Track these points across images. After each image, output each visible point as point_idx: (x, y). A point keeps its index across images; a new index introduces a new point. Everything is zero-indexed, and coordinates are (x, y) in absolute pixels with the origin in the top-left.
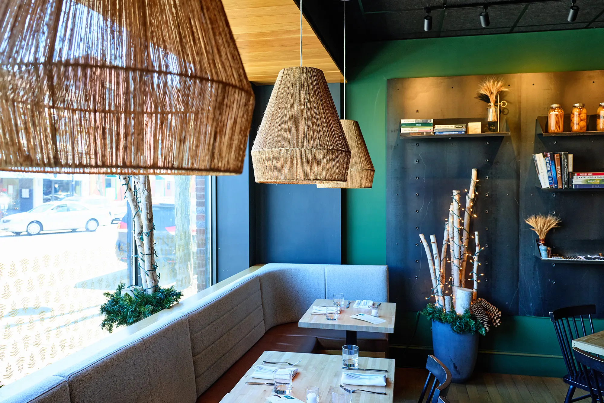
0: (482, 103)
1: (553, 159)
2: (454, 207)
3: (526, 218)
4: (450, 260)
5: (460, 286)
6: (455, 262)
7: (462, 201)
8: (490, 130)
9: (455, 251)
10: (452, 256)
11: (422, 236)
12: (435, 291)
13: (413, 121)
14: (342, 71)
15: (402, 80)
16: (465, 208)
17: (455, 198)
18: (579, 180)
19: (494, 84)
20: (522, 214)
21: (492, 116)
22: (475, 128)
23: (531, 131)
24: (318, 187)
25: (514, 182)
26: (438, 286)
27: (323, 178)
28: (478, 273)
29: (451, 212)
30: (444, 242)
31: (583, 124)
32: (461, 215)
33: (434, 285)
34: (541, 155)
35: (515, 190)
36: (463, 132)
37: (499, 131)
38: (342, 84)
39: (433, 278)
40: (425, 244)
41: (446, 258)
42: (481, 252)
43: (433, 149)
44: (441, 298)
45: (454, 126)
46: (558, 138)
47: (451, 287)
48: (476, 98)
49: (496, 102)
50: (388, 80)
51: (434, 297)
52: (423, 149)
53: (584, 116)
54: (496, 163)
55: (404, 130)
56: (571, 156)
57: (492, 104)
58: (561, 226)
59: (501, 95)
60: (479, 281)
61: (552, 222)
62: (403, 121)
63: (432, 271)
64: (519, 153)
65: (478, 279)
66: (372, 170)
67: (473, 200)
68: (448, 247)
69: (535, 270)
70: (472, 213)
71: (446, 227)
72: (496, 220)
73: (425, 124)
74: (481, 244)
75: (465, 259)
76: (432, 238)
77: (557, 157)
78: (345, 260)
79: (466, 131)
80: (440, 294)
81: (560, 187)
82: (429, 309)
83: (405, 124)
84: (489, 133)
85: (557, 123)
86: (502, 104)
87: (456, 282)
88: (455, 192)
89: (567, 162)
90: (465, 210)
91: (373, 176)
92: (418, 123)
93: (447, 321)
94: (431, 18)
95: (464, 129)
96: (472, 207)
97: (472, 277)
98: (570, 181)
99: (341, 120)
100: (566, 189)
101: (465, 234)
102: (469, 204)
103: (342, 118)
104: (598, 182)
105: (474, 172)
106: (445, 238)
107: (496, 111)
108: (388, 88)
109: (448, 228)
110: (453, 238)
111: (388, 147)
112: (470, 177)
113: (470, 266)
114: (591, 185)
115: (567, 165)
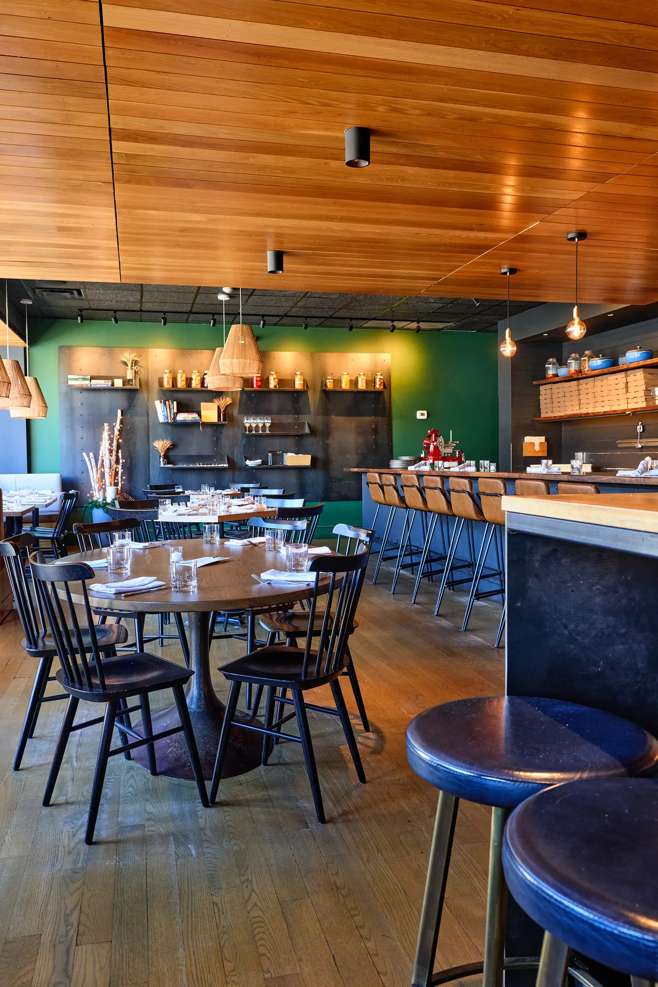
0: (124, 366)
1: (165, 404)
2: (105, 435)
3: (153, 442)
4: (104, 469)
5: (111, 485)
6: (107, 470)
7: (112, 429)
8: (129, 384)
9: (107, 464)
10: (105, 467)
11: (84, 454)
12: (94, 489)
13: (77, 377)
14: (25, 342)
15: (70, 347)
16: (114, 435)
17: (105, 428)
18: (181, 417)
19: (130, 354)
20: (151, 439)
21: (130, 375)
22: (118, 383)
23: (155, 386)
24: (12, 416)
25: (145, 418)
26: (95, 485)
27: (20, 405)
28: (121, 478)
29: (103, 438)
30: (100, 458)
31: (184, 383)
32: (111, 440)
33: (93, 486)
34: (159, 401)
35: (146, 424)
36: (110, 386)
37: (135, 385)
38: (25, 348)
39: (92, 481)
40: (87, 459)
41: (101, 468)
42: (123, 463)
43: (92, 395)
44: (97, 493)
45: (103, 381)
46: (169, 391)
47: (105, 487)
48: (120, 362)
49: (132, 366)
50: (59, 347)
51: (93, 493)
52: (85, 395)
53: (184, 378)
54: (134, 406)
55: (70, 383)
56: (175, 403)
57: (129, 367)
58: (174, 446)
59: (135, 363)
60: (123, 483)
61: (168, 444)
62: (69, 377)
63: (91, 477)
64: (148, 401)
65: (122, 481)
66: (46, 407)
67: (119, 430)
68: (103, 461)
69: (159, 475)
70: (118, 439)
71: (101, 448)
72: (135, 443)
73: (84, 379)
74: (123, 458)
75: (114, 468)
76: (91, 454)
77: (167, 403)
78: (30, 471)
79: (113, 385)
80: (96, 491)
81: (170, 421)
82: (90, 501)
83: (72, 379)
84: (128, 387)
85: (168, 382)
86: (135, 368)
87: (108, 483)
88: (106, 425)
89: (173, 406)
90: (114, 437)
91: (46, 411)
92: (80, 378)
93: (100, 506)
94: (82, 316)
95: (110, 383)
96: (119, 435)
97: (118, 479)
98: (175, 418)
99: (25, 377)
100: (173, 422)
101: (114, 453)
102: (116, 433)
103: (26, 375)
104: (190, 419)
105: (119, 412)
106: (101, 455)
107: (132, 373)
108: (59, 352)
109: (102, 448)
110: (105, 455)
111: (60, 394)
112: (117, 415)
113: (116, 474)
114: (186, 420)
115: (173, 408)
